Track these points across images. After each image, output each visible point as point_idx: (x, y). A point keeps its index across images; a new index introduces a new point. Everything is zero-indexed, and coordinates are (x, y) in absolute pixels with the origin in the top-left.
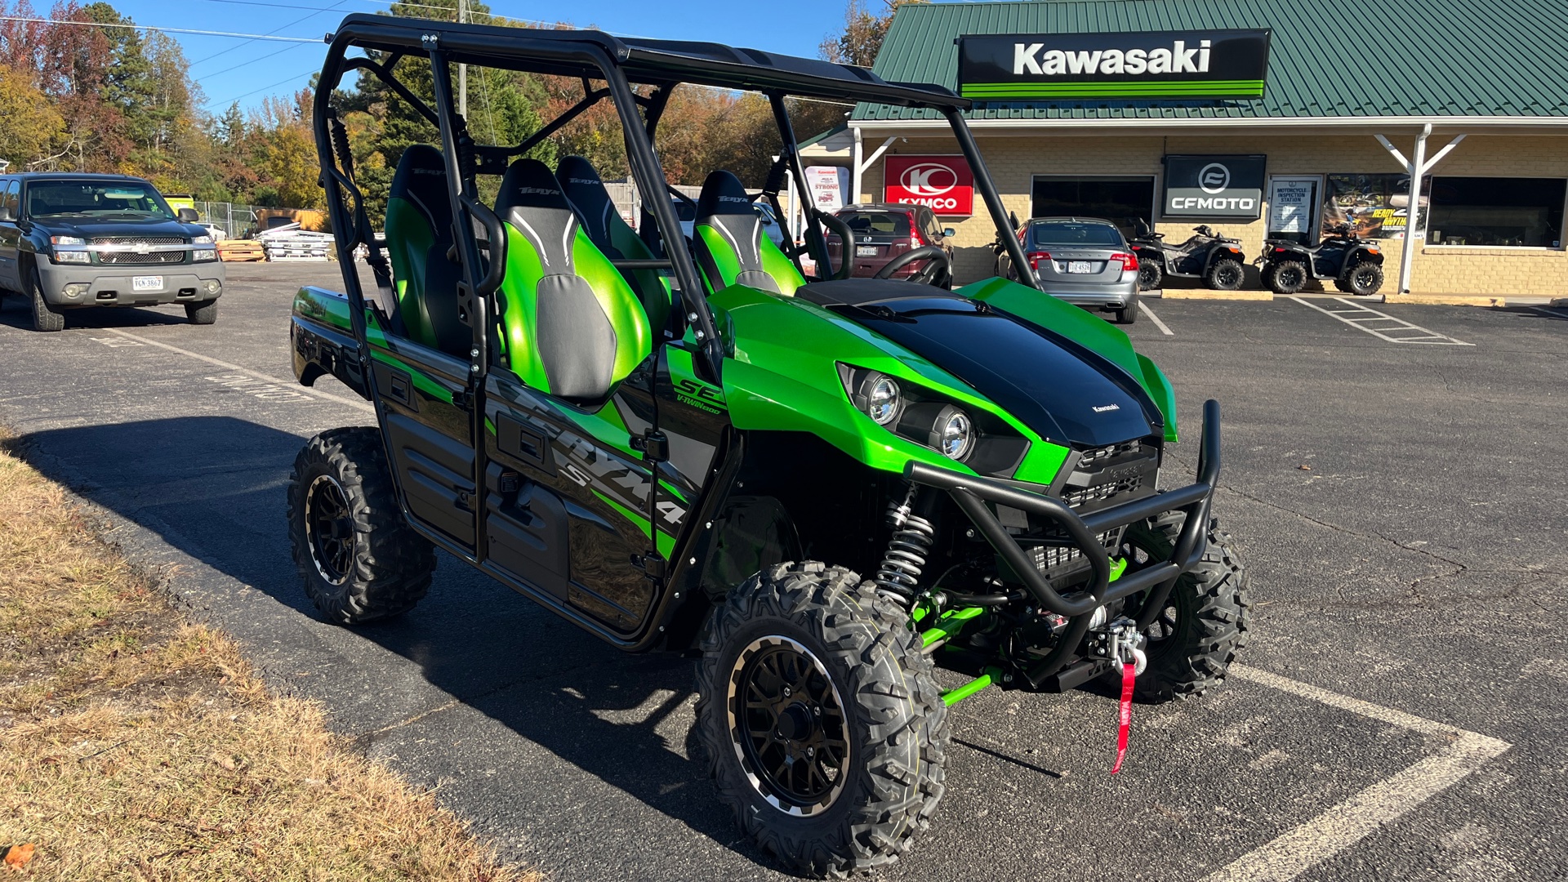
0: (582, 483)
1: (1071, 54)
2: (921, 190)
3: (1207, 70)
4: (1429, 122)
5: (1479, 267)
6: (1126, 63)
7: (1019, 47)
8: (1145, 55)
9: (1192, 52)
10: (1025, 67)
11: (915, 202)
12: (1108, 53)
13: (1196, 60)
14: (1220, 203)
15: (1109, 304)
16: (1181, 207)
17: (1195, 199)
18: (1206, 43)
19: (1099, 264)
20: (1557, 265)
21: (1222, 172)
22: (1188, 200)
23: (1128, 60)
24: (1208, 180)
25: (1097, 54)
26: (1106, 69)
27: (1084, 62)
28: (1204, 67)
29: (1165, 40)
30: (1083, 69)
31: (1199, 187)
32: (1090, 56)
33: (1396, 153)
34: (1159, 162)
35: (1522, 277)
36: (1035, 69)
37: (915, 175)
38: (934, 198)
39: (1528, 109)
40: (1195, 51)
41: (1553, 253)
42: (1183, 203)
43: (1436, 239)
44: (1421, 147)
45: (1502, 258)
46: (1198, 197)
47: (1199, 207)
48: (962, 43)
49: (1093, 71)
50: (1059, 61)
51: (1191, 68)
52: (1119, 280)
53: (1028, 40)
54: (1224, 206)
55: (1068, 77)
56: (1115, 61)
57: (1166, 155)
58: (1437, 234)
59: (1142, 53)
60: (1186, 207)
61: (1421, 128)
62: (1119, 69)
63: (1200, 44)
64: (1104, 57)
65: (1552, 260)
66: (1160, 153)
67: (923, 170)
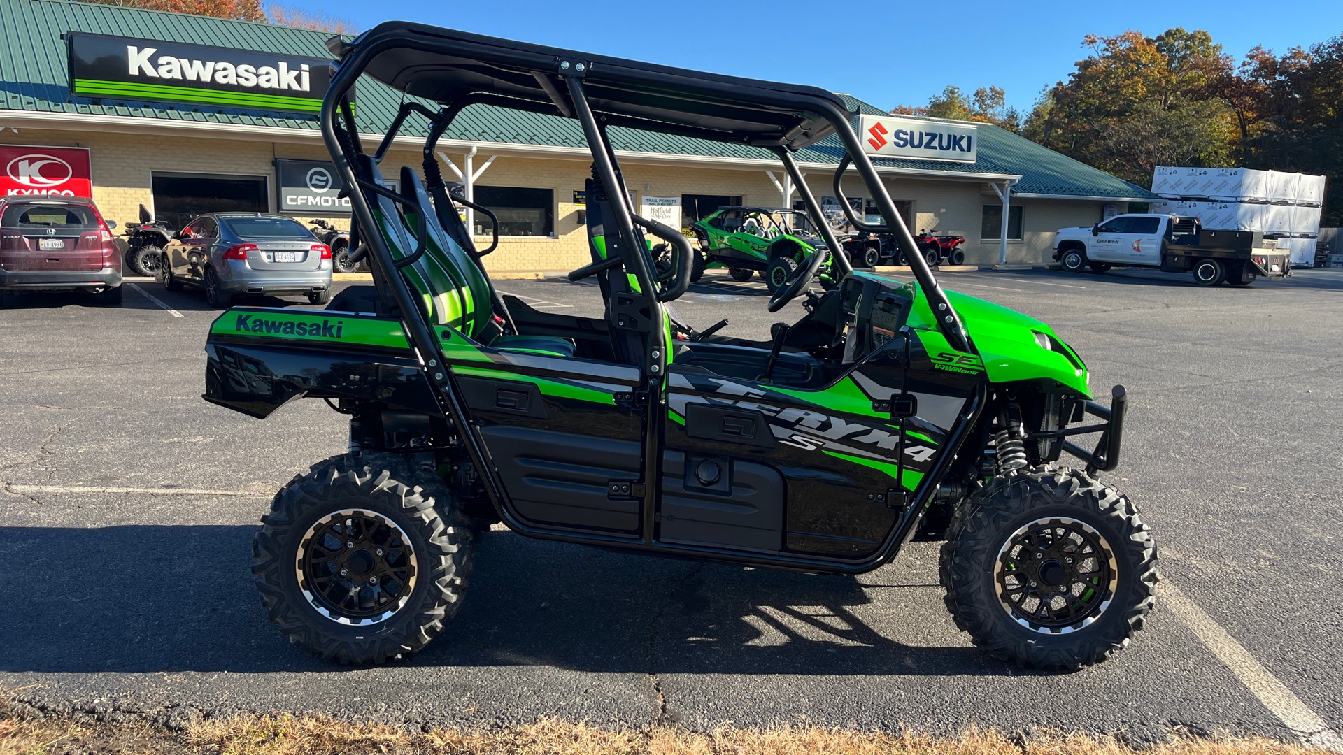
0: (811, 448)
1: (185, 62)
2: (32, 181)
3: (308, 90)
4: (475, 145)
5: (509, 251)
6: (238, 76)
7: (132, 50)
8: (254, 71)
9: (295, 73)
10: (140, 68)
11: (27, 193)
12: (220, 65)
13: (298, 79)
14: (326, 201)
15: (314, 289)
16: (295, 203)
17: (306, 197)
18: (305, 67)
19: (302, 254)
20: (555, 249)
21: (324, 175)
22: (299, 197)
23: (240, 74)
24: (314, 182)
25: (210, 65)
26: (219, 78)
27: (197, 70)
28: (306, 87)
29: (271, 59)
30: (198, 76)
31: (306, 186)
32: (204, 66)
33: (453, 166)
34: (270, 164)
35: (536, 258)
36: (150, 71)
37: (23, 166)
38: (48, 189)
39: (531, 140)
40: (297, 72)
41: (551, 240)
42: (296, 200)
43: (480, 231)
44: (470, 162)
45: (522, 245)
46: (308, 195)
47: (310, 204)
48: (70, 39)
49: (208, 79)
50: (172, 67)
51: (295, 87)
52: (319, 268)
53: (141, 44)
54: (330, 204)
55: (183, 82)
56: (227, 73)
57: (276, 159)
58: (480, 227)
59: (252, 69)
60: (299, 203)
61: (469, 149)
62: (232, 80)
63: (300, 67)
64: (217, 68)
65: (551, 245)
66: (271, 157)
67: (31, 161)
